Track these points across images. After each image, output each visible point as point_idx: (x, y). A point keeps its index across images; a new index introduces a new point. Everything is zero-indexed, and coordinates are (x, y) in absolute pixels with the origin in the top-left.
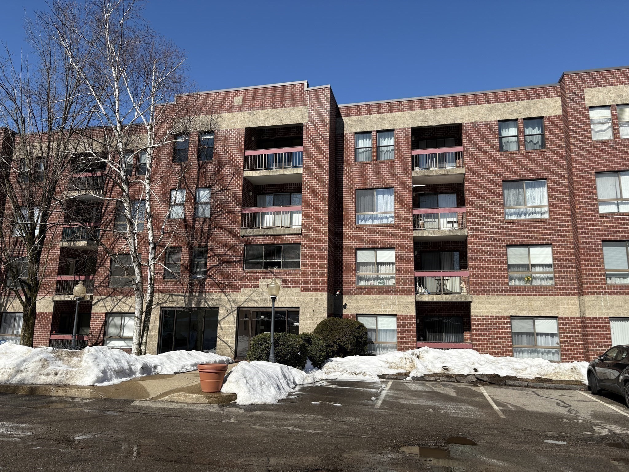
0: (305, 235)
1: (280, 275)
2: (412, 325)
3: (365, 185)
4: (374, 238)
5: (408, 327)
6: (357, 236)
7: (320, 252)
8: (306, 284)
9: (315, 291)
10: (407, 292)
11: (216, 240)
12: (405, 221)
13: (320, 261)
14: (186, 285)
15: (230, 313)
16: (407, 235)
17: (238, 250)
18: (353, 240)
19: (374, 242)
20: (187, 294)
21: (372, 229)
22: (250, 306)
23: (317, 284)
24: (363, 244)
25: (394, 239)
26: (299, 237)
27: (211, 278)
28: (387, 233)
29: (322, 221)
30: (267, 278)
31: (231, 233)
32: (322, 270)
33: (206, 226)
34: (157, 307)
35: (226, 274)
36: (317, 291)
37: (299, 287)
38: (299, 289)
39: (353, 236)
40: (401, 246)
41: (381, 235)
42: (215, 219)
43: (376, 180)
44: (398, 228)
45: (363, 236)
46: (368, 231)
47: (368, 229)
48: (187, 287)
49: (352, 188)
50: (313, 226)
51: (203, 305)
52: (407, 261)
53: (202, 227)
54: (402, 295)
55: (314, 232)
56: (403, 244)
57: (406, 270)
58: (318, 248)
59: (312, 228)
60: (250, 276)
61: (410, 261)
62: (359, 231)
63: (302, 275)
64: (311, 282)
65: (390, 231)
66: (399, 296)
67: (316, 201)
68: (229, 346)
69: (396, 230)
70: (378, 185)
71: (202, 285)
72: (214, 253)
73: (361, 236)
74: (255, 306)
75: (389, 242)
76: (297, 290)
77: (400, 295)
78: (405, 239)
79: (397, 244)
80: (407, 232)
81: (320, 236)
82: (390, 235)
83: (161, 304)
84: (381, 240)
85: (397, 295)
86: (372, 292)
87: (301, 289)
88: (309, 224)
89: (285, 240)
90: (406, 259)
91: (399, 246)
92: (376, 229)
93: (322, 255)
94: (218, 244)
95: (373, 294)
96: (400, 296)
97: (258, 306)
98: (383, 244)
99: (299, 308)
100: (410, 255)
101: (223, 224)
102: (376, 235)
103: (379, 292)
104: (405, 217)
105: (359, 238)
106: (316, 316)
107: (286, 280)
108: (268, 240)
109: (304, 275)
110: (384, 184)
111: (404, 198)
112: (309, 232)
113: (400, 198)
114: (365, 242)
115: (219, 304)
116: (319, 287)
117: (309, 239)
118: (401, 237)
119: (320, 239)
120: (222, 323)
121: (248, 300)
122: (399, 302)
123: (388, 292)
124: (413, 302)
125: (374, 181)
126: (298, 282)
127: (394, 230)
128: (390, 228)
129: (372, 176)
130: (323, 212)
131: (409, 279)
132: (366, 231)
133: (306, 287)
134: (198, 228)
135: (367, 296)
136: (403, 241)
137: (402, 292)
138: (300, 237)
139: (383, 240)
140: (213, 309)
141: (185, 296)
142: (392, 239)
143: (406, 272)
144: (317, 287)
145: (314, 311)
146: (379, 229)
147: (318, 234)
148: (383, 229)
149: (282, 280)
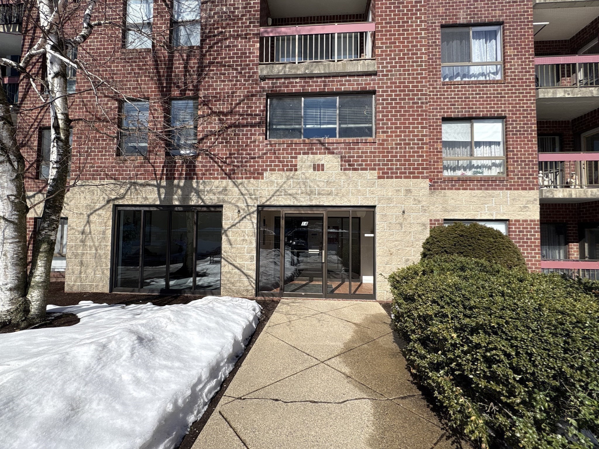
0: (383, 75)
1: (337, 148)
2: (535, 235)
3: (456, 19)
4: (473, 101)
5: (527, 239)
6: (444, 98)
7: (413, 107)
8: (388, 165)
9: (406, 177)
10: (526, 185)
11: (212, 86)
12: (522, 76)
13: (414, 123)
14: (159, 167)
15: (245, 217)
16: (527, 96)
17: (256, 103)
18: (437, 105)
19: (472, 108)
20: (164, 183)
21: (469, 87)
22: (282, 204)
23: (409, 165)
24: (455, 112)
25: (505, 104)
26: (372, 80)
27: (207, 155)
28: (494, 94)
29: (417, 50)
30: (312, 153)
31: (241, 73)
32: (418, 140)
33: (194, 62)
34: (108, 206)
35: (234, 146)
36: (409, 177)
37: (374, 169)
38: (375, 173)
39: (437, 98)
40: (516, 114)
41: (483, 97)
42: (211, 47)
43: (474, 11)
44: (512, 86)
45: (455, 98)
46: (462, 91)
47: (462, 87)
48: (163, 171)
49: (435, 23)
50: (399, 59)
51: (194, 201)
52: (527, 138)
53: (187, 63)
54: (518, 189)
55: (400, 71)
56: (520, 110)
57: (525, 151)
58: (409, 99)
59: (396, 63)
60: (279, 150)
61: (531, 137)
62: (447, 91)
63: (379, 148)
64: (397, 160)
65: (497, 90)
66: (512, 191)
67: (403, 15)
68: (246, 275)
69: (508, 90)
70: (478, 18)
71: (190, 166)
72: (211, 109)
73: (451, 98)
74: (292, 204)
75: (497, 107)
76: (371, 175)
77: (515, 189)
78: (523, 103)
79: (509, 111)
80: (526, 93)
81: (413, 78)
82: (498, 97)
83: (114, 200)
84: (483, 104)
85: (510, 189)
86: (470, 185)
87: (379, 173)
88: (391, 55)
89: (345, 85)
90: (524, 134)
91: (513, 114)
92: (476, 87)
93: (418, 111)
94: (217, 93)
95: (470, 189)
96: (516, 192)
97: (297, 203)
98: (487, 111)
99: (374, 207)
100: (531, 127)
101: (225, 58)
102: (476, 98)
103: (481, 185)
104: (522, 68)
105: (448, 102)
106: (408, 221)
107: (349, 157)
108: (312, 86)
109: (383, 148)
110: (487, 17)
111: (521, 39)
112: (391, 71)
113: (514, 39)
114: (458, 108)
115: (224, 201)
116: (414, 169)
117: (391, 83)
118: (516, 100)
119: (413, 82)
120: (230, 233)
121: (278, 193)
122: (513, 200)
123: (495, 185)
124: (535, 200)
125: (471, 11)
126: (371, 161)
127: (505, 90)
128: (497, 87)
129: (467, 5)
130: (417, 34)
131: (529, 165)
132: (458, 91)
133: (388, 169)
134: (178, 66)
135: (461, 191)
136: (520, 107)
137: (518, 185)
138: (374, 80)
139: (487, 104)
140: (212, 209)
141: (159, 186)
142: (501, 104)
143: (525, 155)
144: (410, 169)
145: (404, 212)
146: (480, 87)
147: (409, 74)
148: (487, 87)
149: (341, 157)
